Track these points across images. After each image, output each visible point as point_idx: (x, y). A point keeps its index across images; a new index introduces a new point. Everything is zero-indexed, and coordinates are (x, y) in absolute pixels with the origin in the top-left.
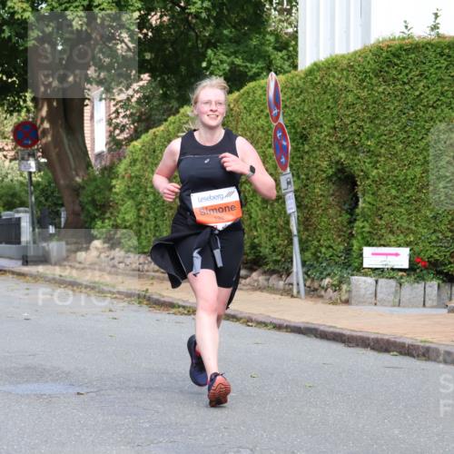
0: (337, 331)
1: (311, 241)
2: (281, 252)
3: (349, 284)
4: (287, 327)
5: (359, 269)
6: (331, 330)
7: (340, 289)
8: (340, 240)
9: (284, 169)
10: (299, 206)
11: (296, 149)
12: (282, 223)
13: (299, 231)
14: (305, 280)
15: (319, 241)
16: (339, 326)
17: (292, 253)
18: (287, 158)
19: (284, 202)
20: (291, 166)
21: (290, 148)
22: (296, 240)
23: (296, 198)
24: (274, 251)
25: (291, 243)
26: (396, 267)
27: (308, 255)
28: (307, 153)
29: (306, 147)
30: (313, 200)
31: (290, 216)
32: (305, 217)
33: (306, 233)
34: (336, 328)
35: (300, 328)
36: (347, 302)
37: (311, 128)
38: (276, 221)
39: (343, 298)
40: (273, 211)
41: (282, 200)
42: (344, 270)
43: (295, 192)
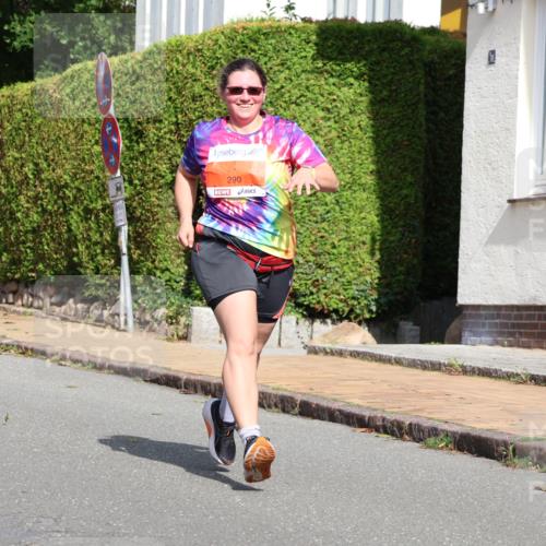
0: (171, 373)
1: (143, 261)
3: (189, 315)
4: (110, 367)
5: (202, 298)
6: (164, 372)
7: (178, 323)
8: (179, 261)
9: (114, 172)
10: (131, 219)
11: (128, 148)
12: (108, 238)
13: (129, 249)
14: (134, 310)
15: (153, 262)
16: (174, 368)
17: (119, 274)
18: (117, 158)
19: (112, 213)
20: (122, 168)
21: (121, 145)
22: (125, 260)
23: (127, 209)
24: (97, 273)
25: (118, 263)
28: (142, 153)
29: (142, 145)
30: (148, 211)
31: (119, 229)
32: (137, 232)
33: (138, 252)
34: (170, 369)
35: (125, 369)
36: (185, 338)
37: (148, 123)
38: (101, 235)
39: (180, 334)
40: (98, 223)
41: (109, 209)
42: (183, 299)
43: (126, 200)
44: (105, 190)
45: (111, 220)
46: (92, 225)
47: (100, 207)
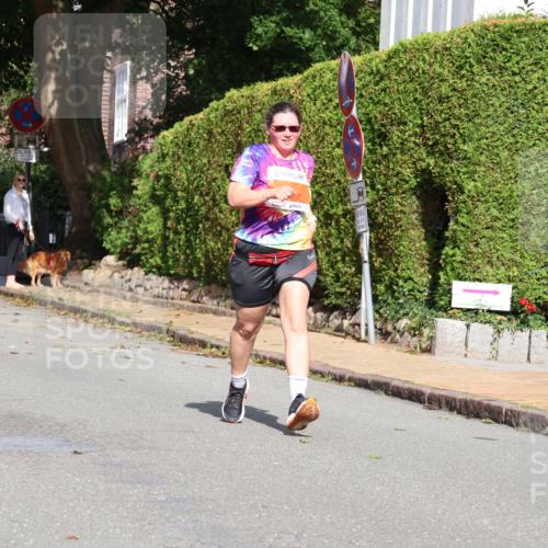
0: (414, 387)
1: (384, 270)
2: (346, 283)
3: (433, 327)
4: (350, 379)
5: (447, 309)
6: (407, 386)
7: (421, 335)
8: (423, 270)
9: (357, 175)
10: (373, 225)
11: (371, 151)
12: (349, 245)
13: (370, 256)
14: (375, 320)
15: (396, 270)
16: (417, 382)
17: (360, 283)
18: (359, 161)
19: (353, 219)
20: (364, 172)
21: (364, 148)
22: (366, 267)
23: (369, 214)
24: (338, 281)
25: (359, 271)
26: (493, 309)
27: (381, 288)
28: (385, 157)
29: (385, 148)
30: (390, 217)
31: (360, 235)
32: (379, 239)
33: (380, 259)
34: (413, 383)
35: (366, 382)
36: (428, 350)
37: (392, 125)
38: (342, 242)
39: (424, 346)
40: (338, 229)
41: (350, 215)
42: (427, 309)
43: (368, 205)
44: (346, 195)
45: (352, 226)
46: (333, 231)
47: (340, 213)
